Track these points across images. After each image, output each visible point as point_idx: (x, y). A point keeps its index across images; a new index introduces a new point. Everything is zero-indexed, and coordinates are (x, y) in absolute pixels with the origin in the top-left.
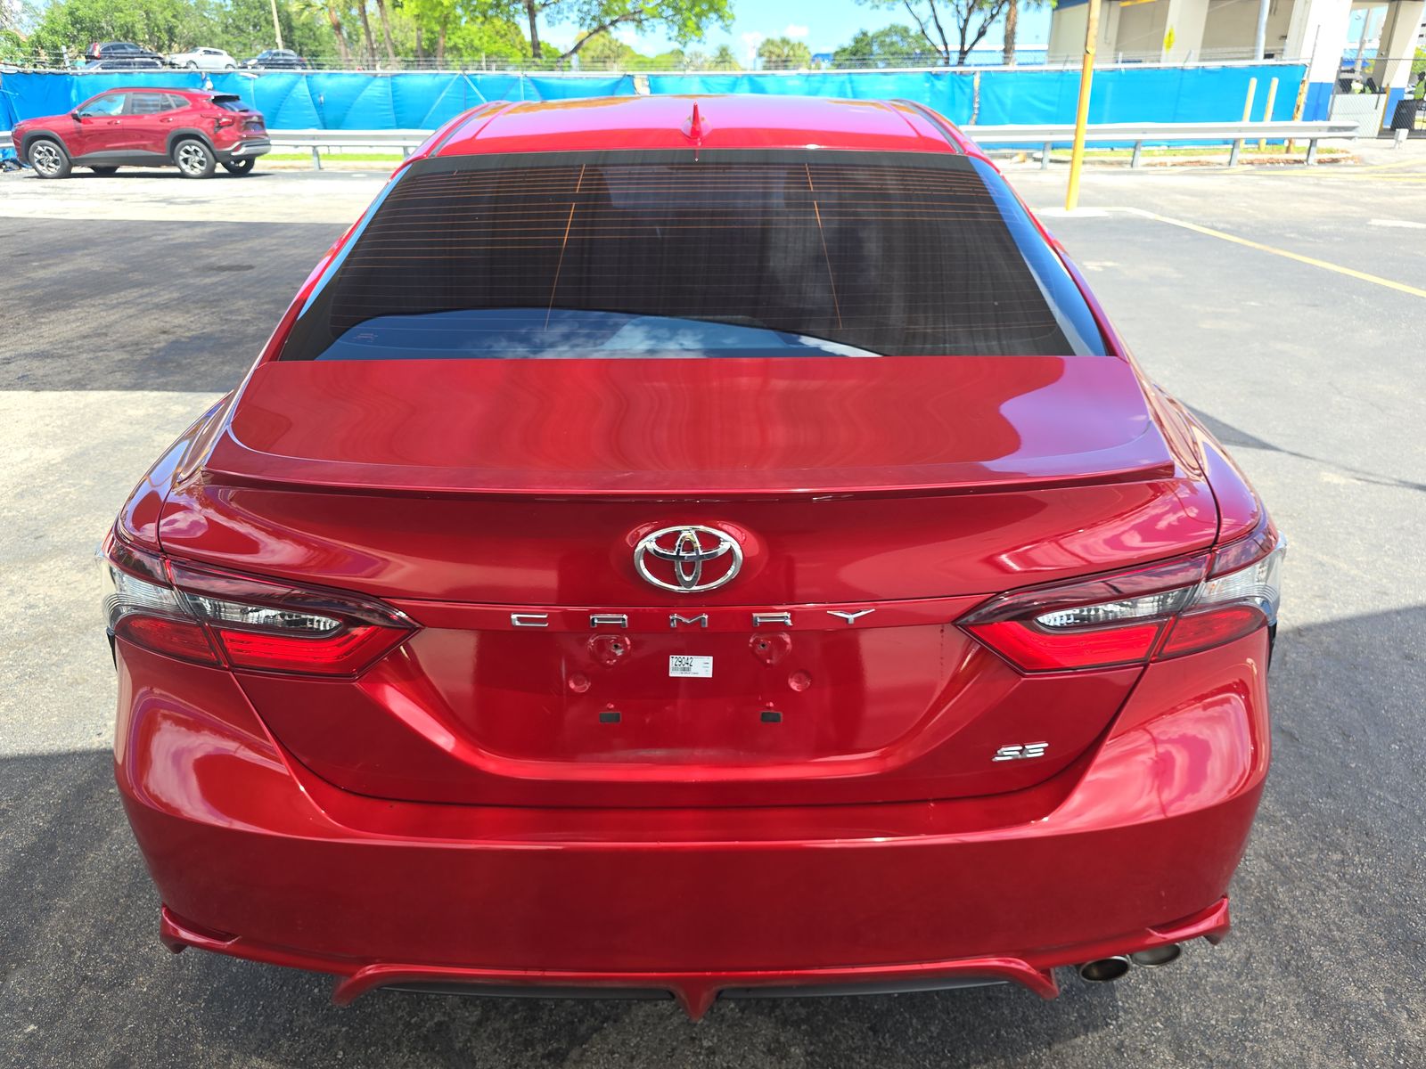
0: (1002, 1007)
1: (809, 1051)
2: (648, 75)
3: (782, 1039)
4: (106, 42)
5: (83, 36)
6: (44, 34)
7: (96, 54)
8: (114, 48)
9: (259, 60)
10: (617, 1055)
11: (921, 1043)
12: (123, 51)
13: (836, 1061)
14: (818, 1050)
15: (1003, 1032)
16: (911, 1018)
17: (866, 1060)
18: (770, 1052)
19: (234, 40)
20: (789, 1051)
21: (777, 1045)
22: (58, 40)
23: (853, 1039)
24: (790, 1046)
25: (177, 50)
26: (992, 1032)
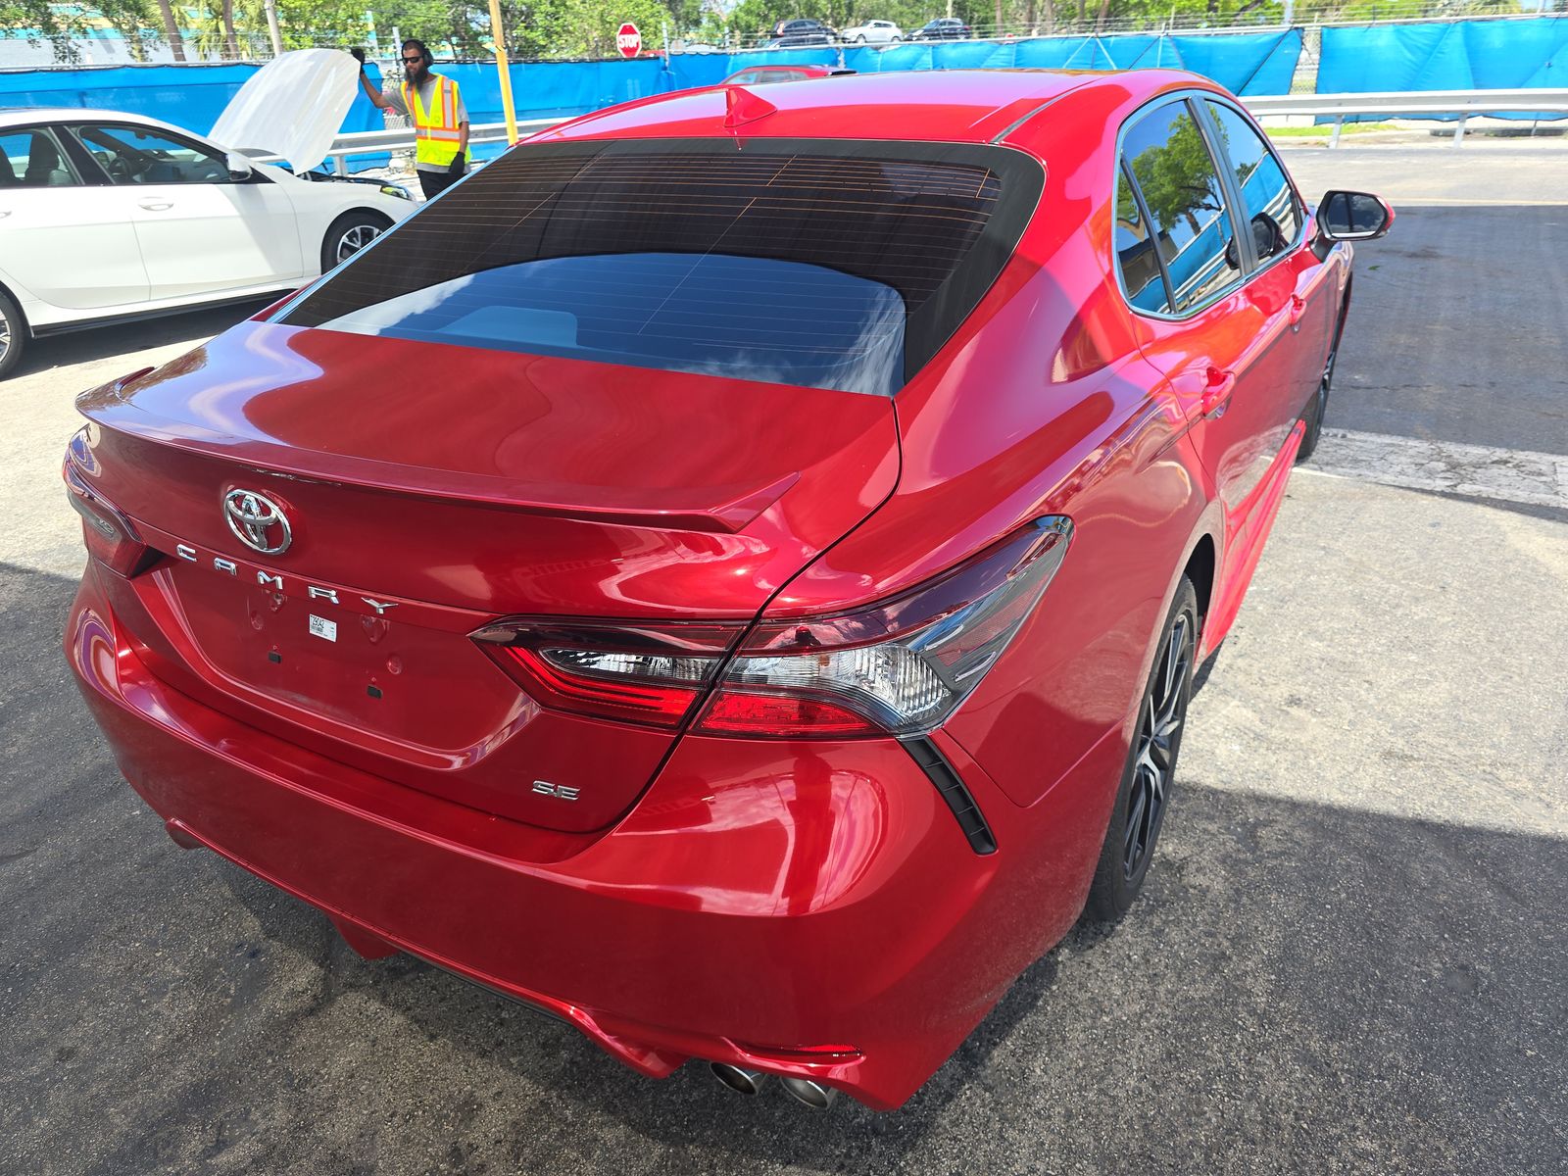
0: (778, 1108)
1: (575, 1060)
2: (1323, 26)
3: (563, 1040)
4: (790, 20)
5: (772, 16)
6: (742, 14)
7: (780, 32)
8: (795, 25)
9: (925, 31)
10: (434, 992)
11: (672, 1101)
12: (803, 28)
13: (588, 1078)
14: (582, 1063)
15: (755, 1130)
16: (685, 1076)
17: (612, 1091)
18: (544, 1046)
19: (909, 10)
20: (559, 1052)
21: (555, 1043)
22: (753, 21)
23: (619, 1068)
24: (563, 1049)
25: (854, 24)
26: (745, 1124)
